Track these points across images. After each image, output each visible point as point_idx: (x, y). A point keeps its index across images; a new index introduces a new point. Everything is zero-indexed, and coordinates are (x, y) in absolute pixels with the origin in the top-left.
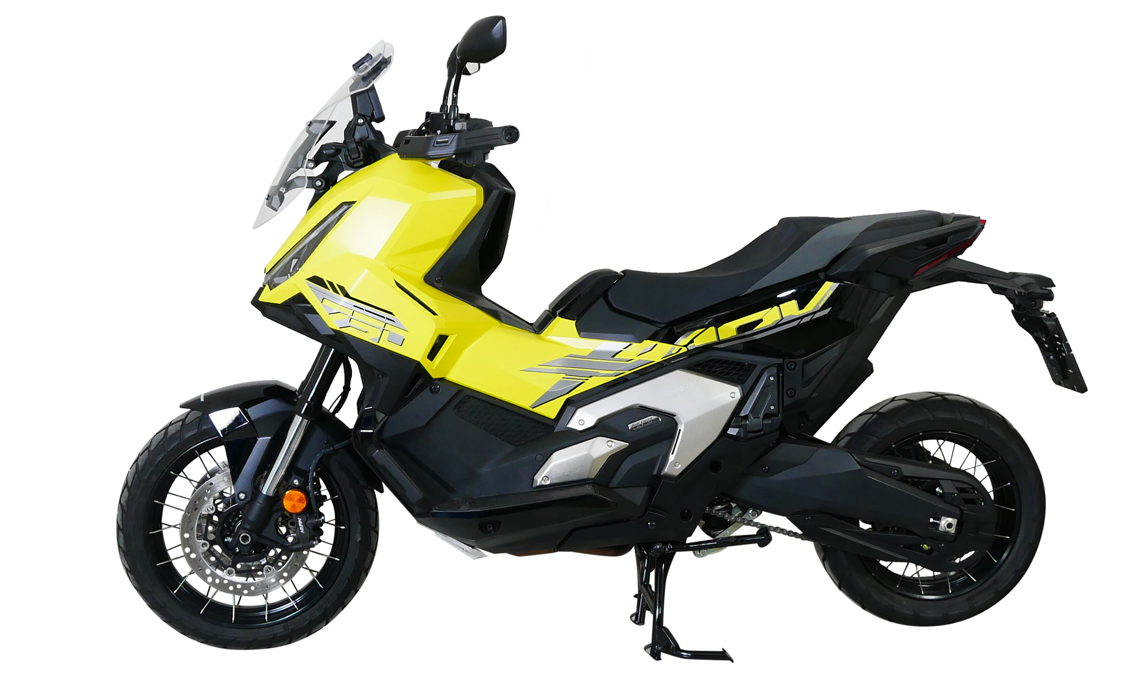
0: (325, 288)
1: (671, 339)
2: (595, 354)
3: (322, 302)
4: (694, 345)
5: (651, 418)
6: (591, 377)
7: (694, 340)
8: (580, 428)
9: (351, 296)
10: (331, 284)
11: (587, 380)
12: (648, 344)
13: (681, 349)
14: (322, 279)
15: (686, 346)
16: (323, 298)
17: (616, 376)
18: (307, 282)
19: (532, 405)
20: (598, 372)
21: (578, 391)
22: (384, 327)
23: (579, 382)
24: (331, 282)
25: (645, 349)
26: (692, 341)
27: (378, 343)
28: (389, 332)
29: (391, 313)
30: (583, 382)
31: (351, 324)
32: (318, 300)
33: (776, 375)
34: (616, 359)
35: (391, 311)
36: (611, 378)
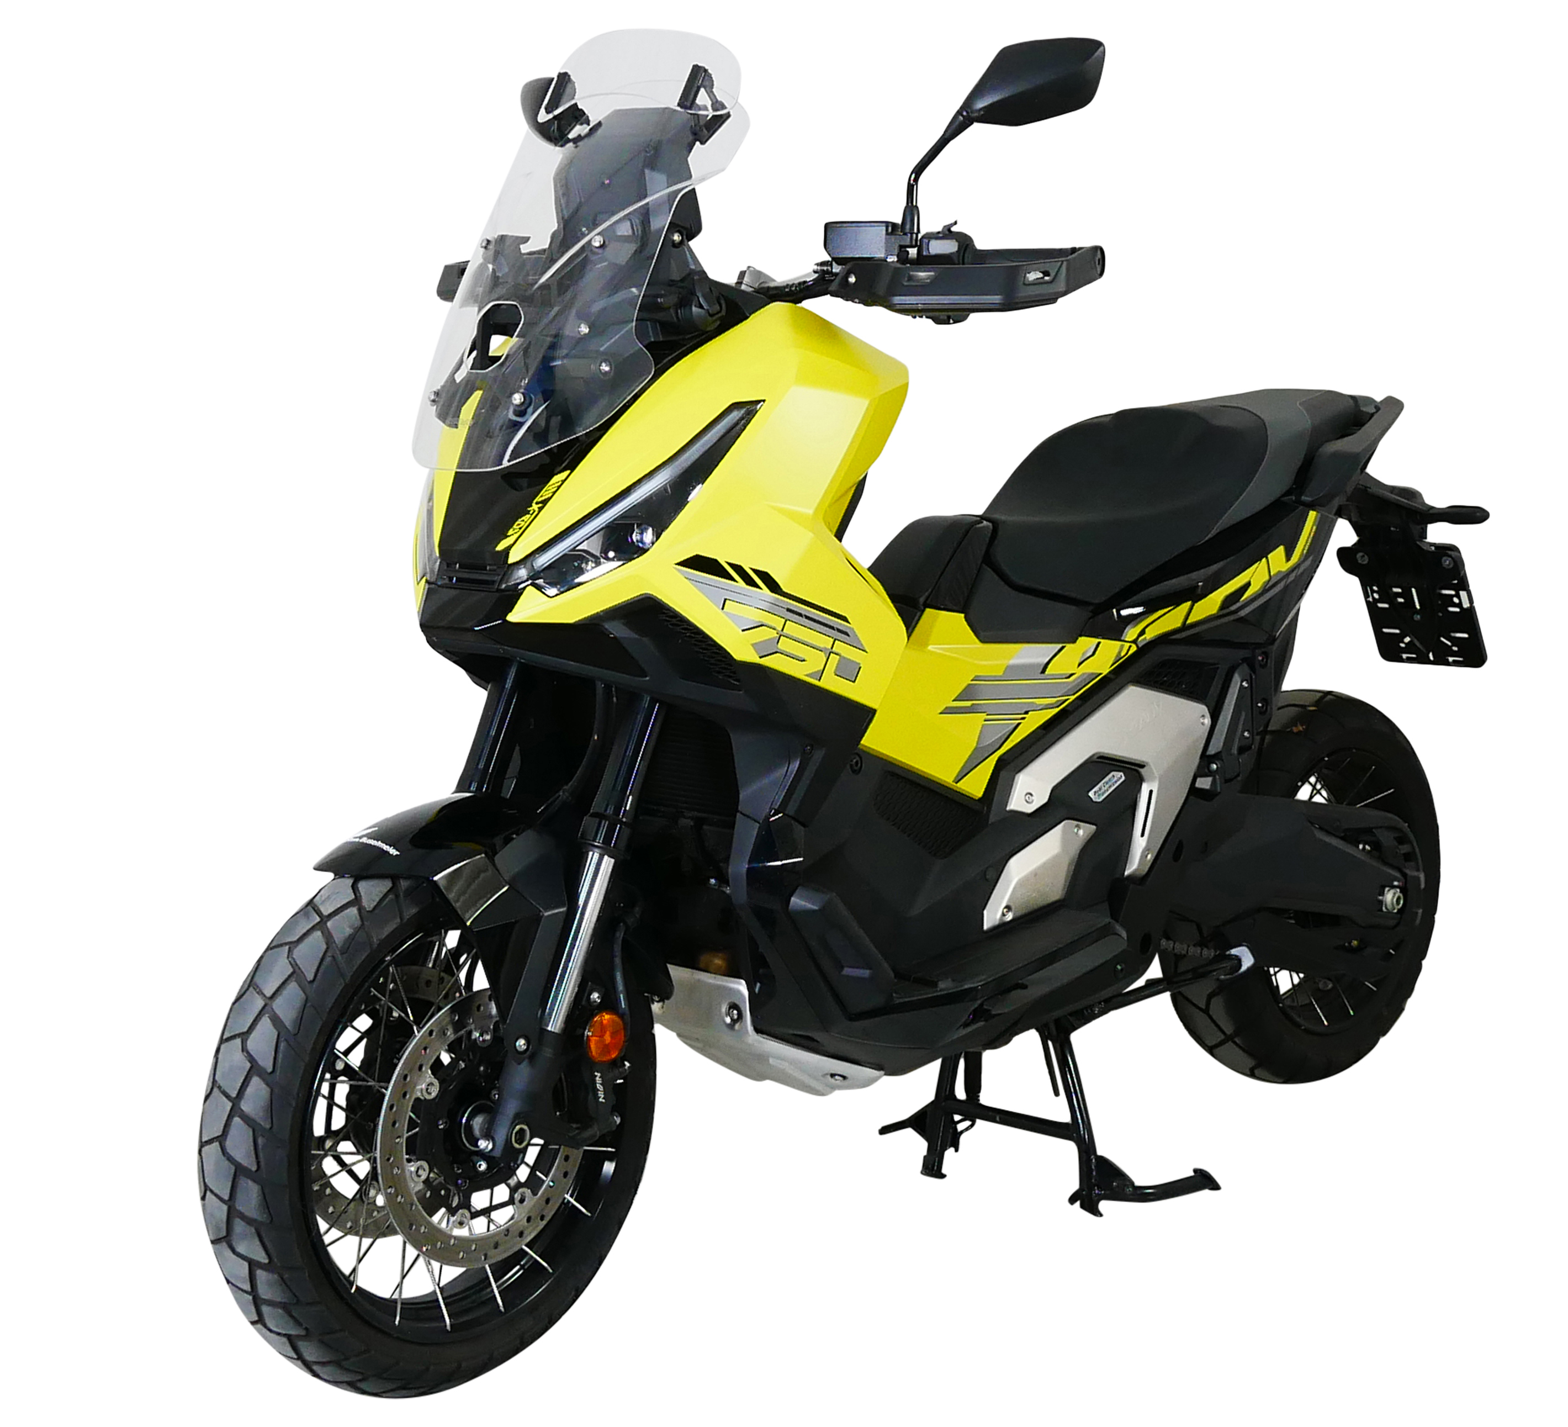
0: (727, 578)
1: (1115, 631)
2: (1013, 671)
3: (723, 609)
4: (1145, 638)
5: (1113, 776)
6: (1026, 713)
7: (1147, 630)
8: (1029, 809)
9: (785, 590)
10: (739, 569)
11: (1023, 718)
12: (1085, 643)
13: (1130, 647)
14: (716, 561)
15: (1135, 642)
16: (725, 600)
17: (1058, 707)
18: (679, 570)
19: (955, 778)
20: (1033, 703)
21: (1012, 741)
22: (832, 648)
23: (1012, 724)
24: (737, 565)
25: (1084, 654)
26: (1142, 633)
27: (819, 680)
28: (838, 657)
29: (844, 619)
30: (1019, 724)
31: (781, 646)
32: (714, 607)
33: (1249, 678)
34: (1048, 675)
35: (844, 614)
36: (1051, 713)
